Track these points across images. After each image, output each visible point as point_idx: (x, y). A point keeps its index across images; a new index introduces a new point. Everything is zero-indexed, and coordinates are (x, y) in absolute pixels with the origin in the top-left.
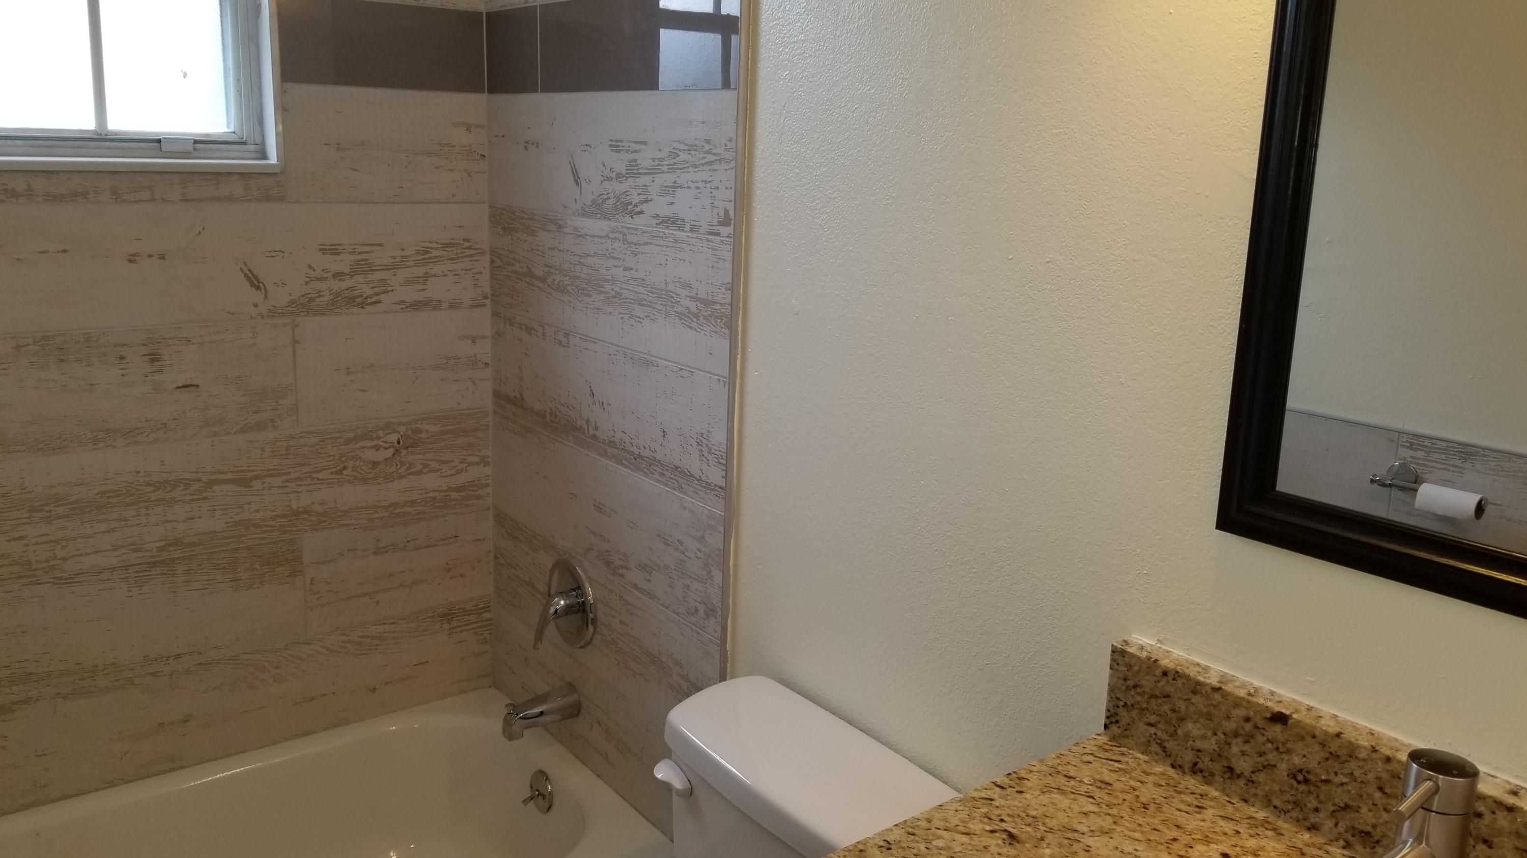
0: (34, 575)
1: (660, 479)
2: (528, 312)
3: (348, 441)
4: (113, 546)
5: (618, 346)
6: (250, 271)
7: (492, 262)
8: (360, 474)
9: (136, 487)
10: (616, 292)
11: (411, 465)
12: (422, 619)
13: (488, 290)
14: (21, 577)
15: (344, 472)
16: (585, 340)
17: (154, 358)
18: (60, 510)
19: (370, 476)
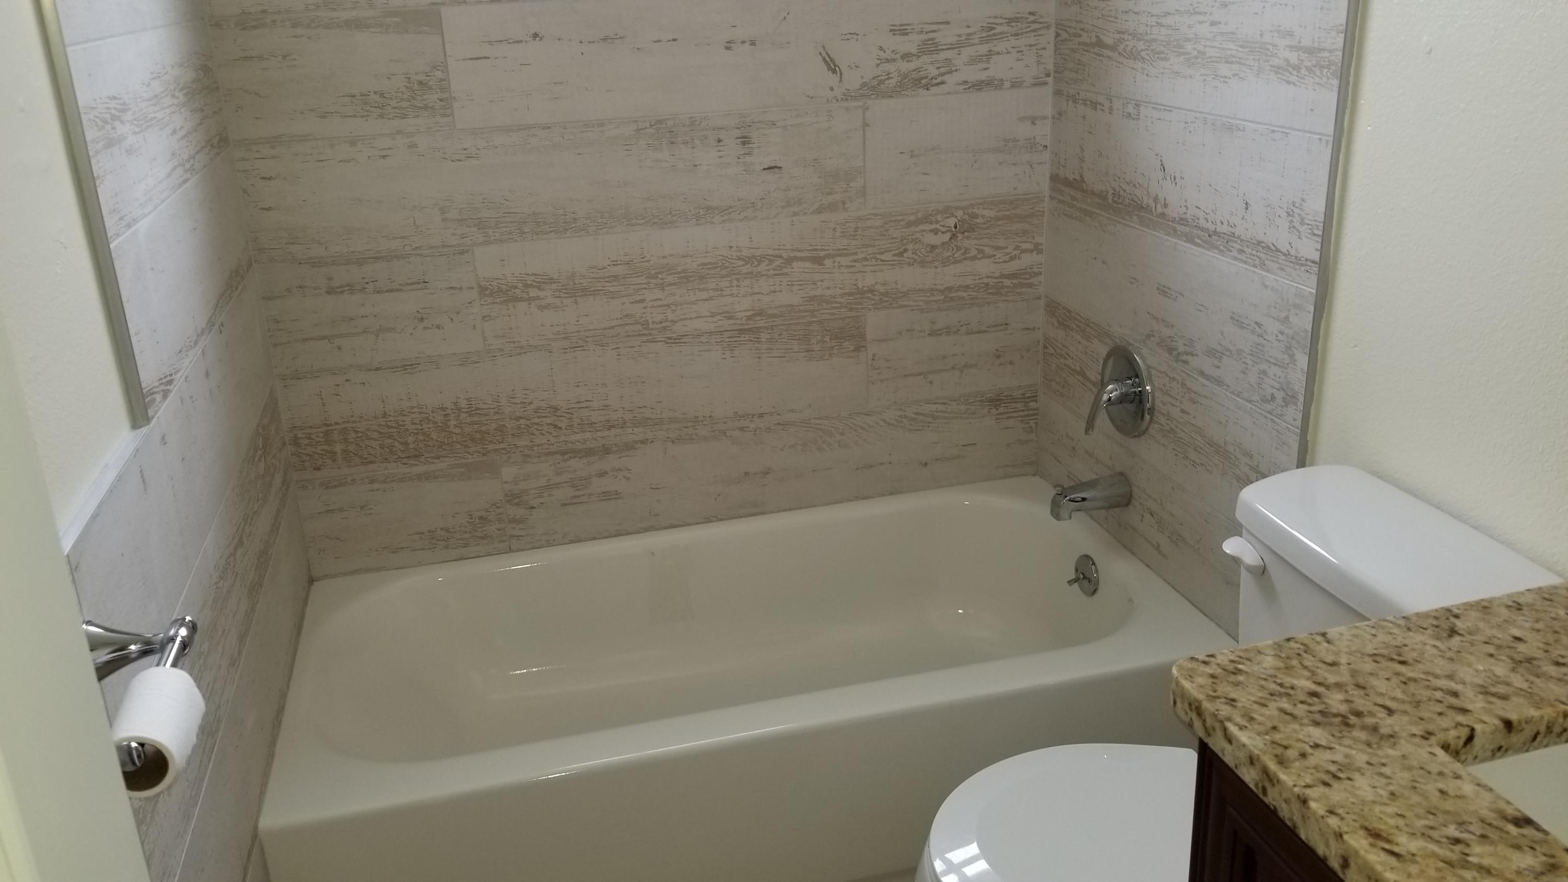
0: (650, 334)
1: (1239, 256)
2: (1094, 85)
3: (910, 224)
4: (711, 313)
5: (1196, 112)
6: (827, 54)
7: (1057, 35)
8: (919, 256)
9: (730, 260)
10: (1199, 52)
11: (967, 250)
12: (973, 402)
13: (1051, 67)
14: (640, 335)
15: (905, 255)
16: (1157, 109)
17: (745, 141)
18: (671, 279)
19: (929, 259)
